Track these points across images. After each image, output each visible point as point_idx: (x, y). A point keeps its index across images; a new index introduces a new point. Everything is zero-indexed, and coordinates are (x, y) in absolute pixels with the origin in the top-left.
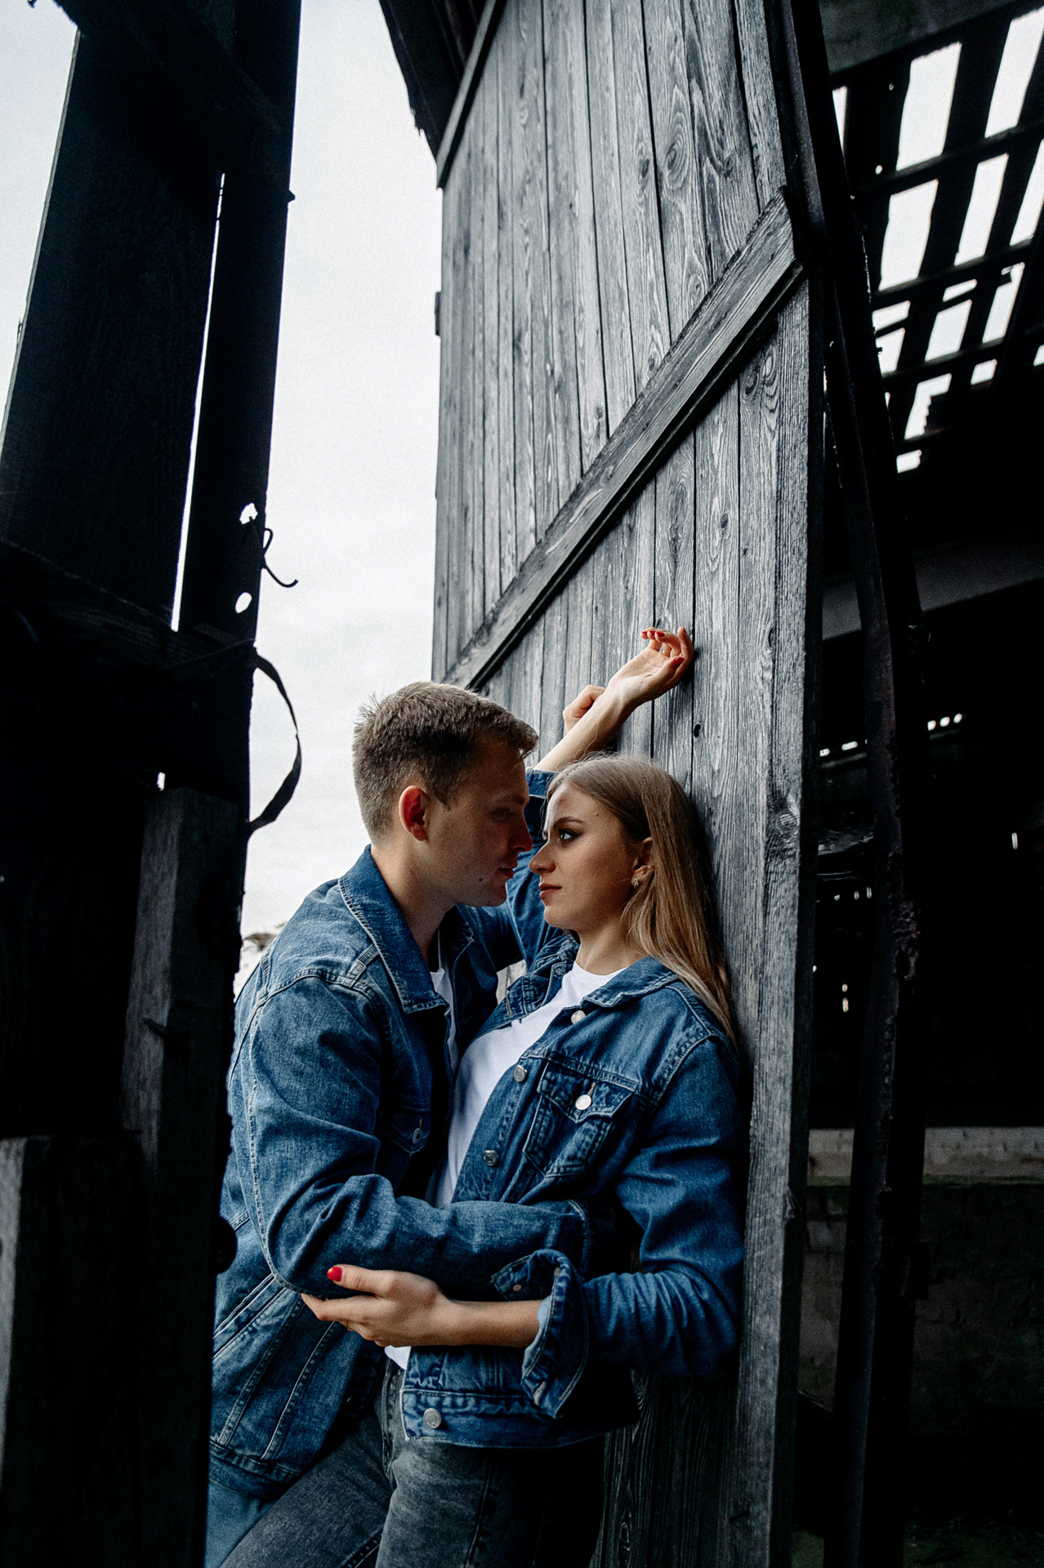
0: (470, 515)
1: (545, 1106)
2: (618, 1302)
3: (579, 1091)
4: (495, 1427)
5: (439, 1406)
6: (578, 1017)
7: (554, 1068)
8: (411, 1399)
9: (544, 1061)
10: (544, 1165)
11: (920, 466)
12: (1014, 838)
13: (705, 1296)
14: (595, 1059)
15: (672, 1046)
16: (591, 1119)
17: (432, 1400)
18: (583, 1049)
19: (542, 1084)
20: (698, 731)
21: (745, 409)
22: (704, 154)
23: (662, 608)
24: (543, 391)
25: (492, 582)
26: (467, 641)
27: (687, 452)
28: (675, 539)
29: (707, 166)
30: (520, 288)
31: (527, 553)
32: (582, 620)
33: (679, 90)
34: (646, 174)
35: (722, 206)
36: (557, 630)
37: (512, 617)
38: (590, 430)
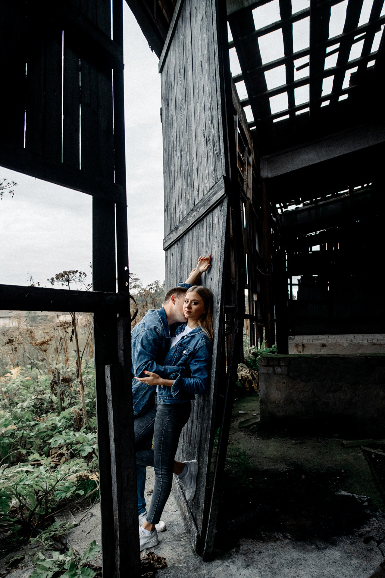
0: (172, 191)
1: (178, 352)
2: (187, 382)
3: (184, 350)
4: (171, 401)
5: (163, 399)
6: (186, 337)
7: (180, 346)
8: (159, 398)
9: (179, 345)
10: (178, 361)
11: (348, 97)
13: (201, 382)
14: (187, 345)
15: (199, 343)
16: (185, 355)
17: (162, 398)
18: (185, 343)
19: (178, 349)
20: (211, 279)
21: (220, 215)
22: (214, 145)
23: (207, 248)
24: (186, 172)
25: (177, 216)
26: (173, 228)
27: (212, 215)
28: (209, 234)
29: (214, 149)
30: (181, 136)
31: (184, 214)
32: (195, 240)
33: (210, 123)
34: (205, 137)
35: (217, 162)
36: (191, 239)
37: (181, 230)
38: (196, 193)
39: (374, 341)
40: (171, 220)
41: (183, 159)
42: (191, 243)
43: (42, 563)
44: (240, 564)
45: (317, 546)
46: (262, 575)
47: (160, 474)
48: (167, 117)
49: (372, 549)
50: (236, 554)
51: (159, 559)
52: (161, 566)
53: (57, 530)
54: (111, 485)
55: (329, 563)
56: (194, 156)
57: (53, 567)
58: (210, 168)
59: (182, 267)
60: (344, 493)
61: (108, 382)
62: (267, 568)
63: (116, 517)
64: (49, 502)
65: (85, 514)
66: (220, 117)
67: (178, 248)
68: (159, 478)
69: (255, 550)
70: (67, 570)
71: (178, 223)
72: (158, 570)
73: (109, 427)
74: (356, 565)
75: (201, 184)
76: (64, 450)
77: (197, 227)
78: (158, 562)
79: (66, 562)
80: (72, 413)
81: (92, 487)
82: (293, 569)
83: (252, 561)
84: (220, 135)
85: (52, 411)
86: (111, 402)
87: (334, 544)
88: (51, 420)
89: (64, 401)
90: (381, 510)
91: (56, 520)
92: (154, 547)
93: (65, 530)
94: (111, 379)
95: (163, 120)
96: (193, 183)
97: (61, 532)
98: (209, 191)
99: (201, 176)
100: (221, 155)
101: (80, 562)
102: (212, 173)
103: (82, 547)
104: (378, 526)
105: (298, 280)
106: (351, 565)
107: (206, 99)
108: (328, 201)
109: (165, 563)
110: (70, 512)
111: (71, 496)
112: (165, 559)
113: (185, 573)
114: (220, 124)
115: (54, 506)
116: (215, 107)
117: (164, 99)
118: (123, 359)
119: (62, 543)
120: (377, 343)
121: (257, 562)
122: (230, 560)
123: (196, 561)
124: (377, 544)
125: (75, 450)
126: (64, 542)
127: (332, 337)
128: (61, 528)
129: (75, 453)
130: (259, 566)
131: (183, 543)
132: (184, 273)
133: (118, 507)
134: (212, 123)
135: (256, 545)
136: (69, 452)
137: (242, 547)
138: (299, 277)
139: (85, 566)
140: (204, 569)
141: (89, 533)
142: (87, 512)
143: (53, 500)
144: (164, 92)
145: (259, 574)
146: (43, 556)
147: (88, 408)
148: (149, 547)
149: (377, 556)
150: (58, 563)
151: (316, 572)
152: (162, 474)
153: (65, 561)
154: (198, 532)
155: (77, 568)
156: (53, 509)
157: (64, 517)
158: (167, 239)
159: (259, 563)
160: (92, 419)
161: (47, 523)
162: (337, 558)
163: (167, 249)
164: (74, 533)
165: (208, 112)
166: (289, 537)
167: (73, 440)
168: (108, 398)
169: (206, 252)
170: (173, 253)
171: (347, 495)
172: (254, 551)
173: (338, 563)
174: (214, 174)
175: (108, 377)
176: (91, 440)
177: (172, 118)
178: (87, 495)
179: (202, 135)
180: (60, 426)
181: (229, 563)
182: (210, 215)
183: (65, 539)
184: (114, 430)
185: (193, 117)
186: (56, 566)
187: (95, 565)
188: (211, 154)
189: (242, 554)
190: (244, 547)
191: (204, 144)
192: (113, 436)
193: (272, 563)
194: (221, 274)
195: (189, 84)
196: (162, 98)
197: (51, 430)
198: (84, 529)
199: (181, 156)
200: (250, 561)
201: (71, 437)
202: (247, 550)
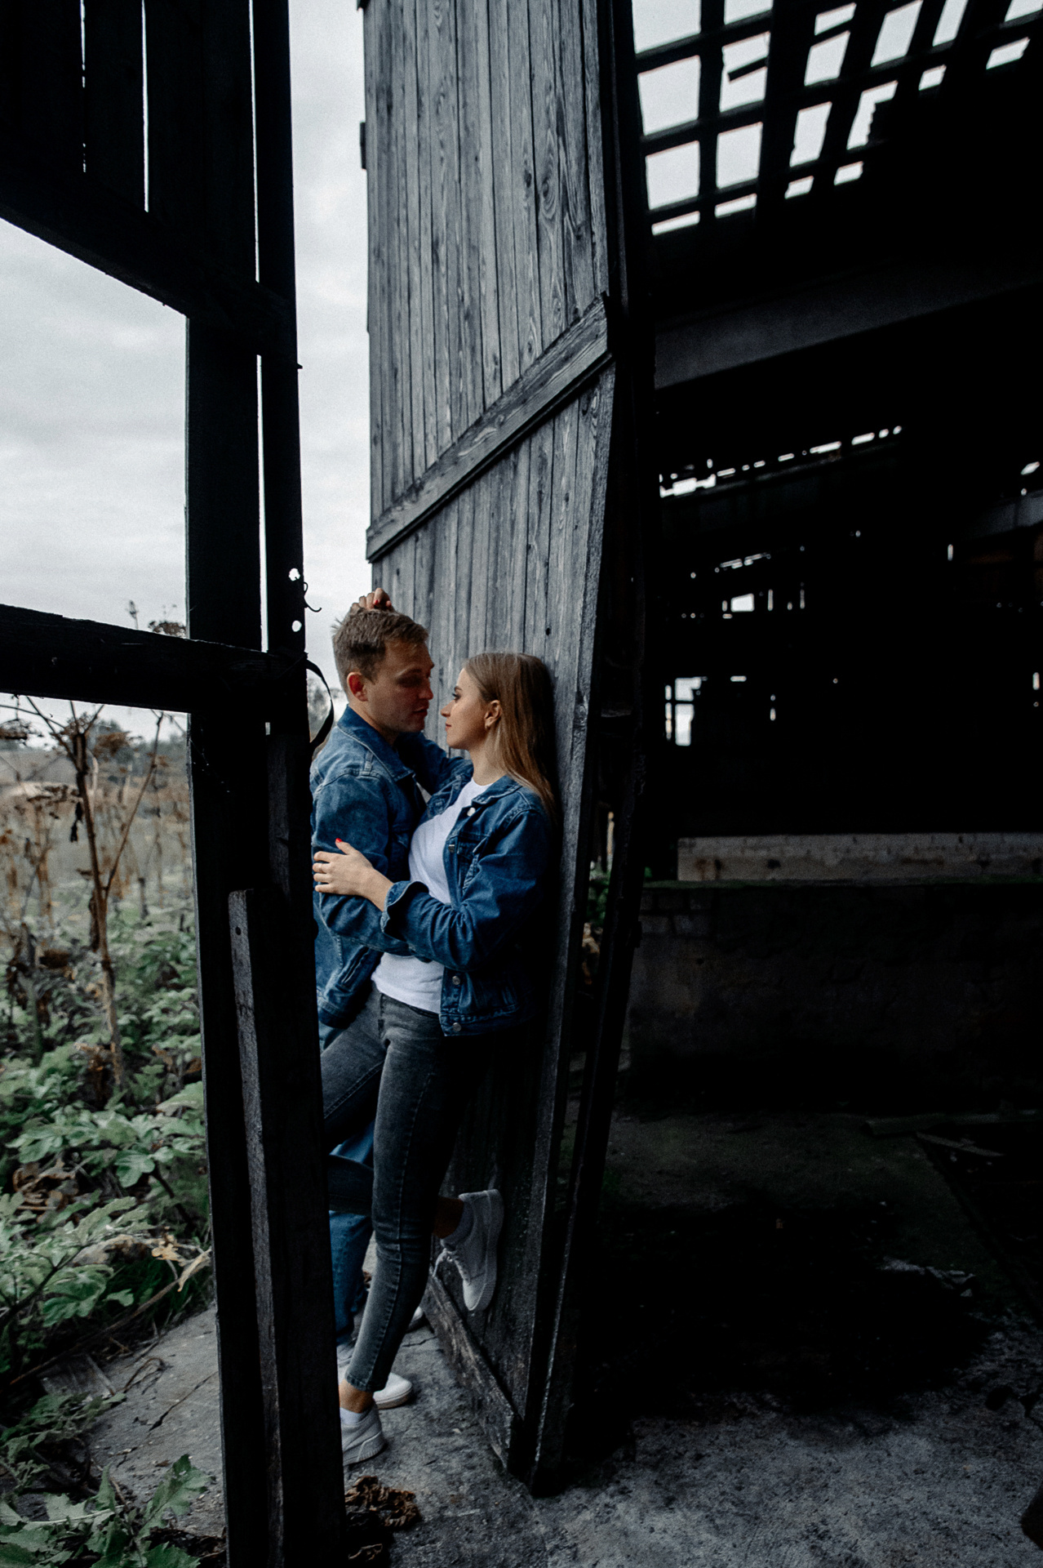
0: (399, 376)
6: (470, 811)
11: (862, 174)
12: (950, 549)
20: (548, 632)
21: (581, 425)
22: (565, 206)
23: (532, 536)
24: (456, 309)
25: (419, 451)
26: (399, 490)
27: (550, 432)
28: (540, 493)
29: (567, 218)
30: (437, 196)
31: (445, 441)
32: (483, 517)
33: (551, 137)
34: (529, 184)
35: (575, 260)
36: (467, 515)
37: (434, 491)
38: (490, 369)
39: (909, 852)
40: (395, 466)
41: (443, 269)
42: (467, 529)
43: (12, 1539)
44: (645, 1497)
45: (858, 1426)
46: (717, 1527)
47: (396, 1242)
48: (386, 147)
49: (1014, 1425)
50: (627, 1467)
51: (395, 1499)
52: (403, 1519)
53: (55, 1423)
54: (251, 1283)
55: (906, 1474)
56: (488, 253)
57: (51, 1549)
58: (545, 280)
59: (435, 607)
60: (901, 1265)
61: (242, 946)
62: (728, 1505)
63: (271, 1385)
64: (23, 1334)
65: (138, 1365)
66: (591, 107)
67: (419, 551)
68: (392, 1252)
69: (681, 1449)
70: (99, 1555)
71: (419, 473)
72: (396, 1535)
73: (246, 1096)
74: (981, 1475)
75: (511, 338)
76: (57, 1170)
77: (493, 477)
78: (393, 1508)
79: (94, 1529)
80: (81, 1057)
81: (156, 1278)
82: (806, 1502)
83: (681, 1486)
84: (591, 168)
85: (14, 1052)
86: (250, 1013)
87: (907, 1417)
88: (14, 1079)
89: (49, 1023)
90: (1011, 1308)
91: (47, 1390)
92: (372, 1458)
93: (82, 1420)
94: (250, 936)
95: (369, 158)
96: (478, 341)
97: (71, 1430)
98: (541, 357)
99: (510, 313)
100: (592, 234)
101: (140, 1527)
102: (555, 296)
103: (139, 1473)
104: (1014, 1357)
105: (694, 691)
106: (969, 1477)
107: (538, 58)
108: (784, 472)
109: (416, 1509)
110: (89, 1359)
111: (94, 1312)
112: (411, 1496)
113: (480, 1537)
114: (591, 130)
115: (37, 1345)
116: (573, 80)
117: (373, 92)
118: (287, 873)
119: (72, 1463)
120: (916, 857)
121: (694, 1486)
122: (612, 1488)
123: (507, 1496)
124: (1026, 1408)
125: (89, 1167)
126: (81, 1459)
127: (795, 840)
128: (65, 1415)
129: (93, 1174)
130: (703, 1499)
131: (461, 1442)
132: (443, 623)
133: (277, 1355)
134: (561, 131)
135: (683, 1436)
136: (72, 1174)
137: (641, 1444)
138: (696, 683)
139: (158, 1537)
140: (537, 1519)
141: (159, 1424)
142: (143, 1356)
143: (35, 1326)
144: (376, 68)
145: (706, 1525)
146: (13, 1514)
147: (127, 1041)
148: (357, 1460)
149: (1033, 1445)
150: (66, 1533)
151: (873, 1505)
152: (400, 1241)
153: (88, 1527)
154: (514, 1408)
155: (134, 1548)
156: (36, 1355)
157: (74, 1378)
158: (380, 525)
159: (703, 1490)
160: (141, 1072)
161: (17, 1399)
162: (924, 1459)
163: (376, 558)
164: (110, 1427)
165: (546, 101)
166: (774, 1404)
167: (92, 1136)
168: (242, 1001)
169: (528, 548)
170: (402, 567)
171: (909, 1273)
172: (680, 1454)
173: (930, 1472)
174: (563, 300)
175: (238, 932)
176: (146, 1136)
177: (404, 148)
178: (143, 1306)
179: (520, 178)
180: (46, 1095)
181: (612, 1496)
182: (546, 433)
183: (82, 1448)
184: (263, 1106)
185: (486, 126)
186: (61, 1544)
187: (190, 1529)
188: (553, 237)
189: (646, 1464)
190: (649, 1443)
191: (528, 209)
192: (259, 1126)
193: (740, 1489)
194: (592, 610)
195: (471, 21)
196: (367, 90)
197: (12, 1110)
198: (141, 1413)
199: (435, 260)
200: (673, 1487)
201: (85, 1129)
202: (659, 1452)
